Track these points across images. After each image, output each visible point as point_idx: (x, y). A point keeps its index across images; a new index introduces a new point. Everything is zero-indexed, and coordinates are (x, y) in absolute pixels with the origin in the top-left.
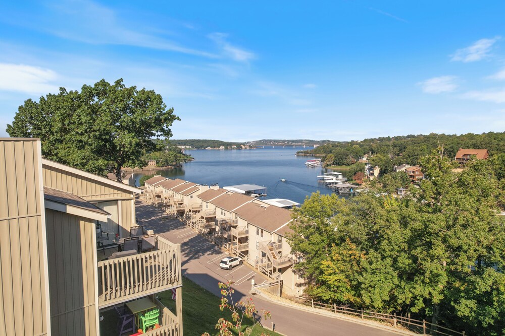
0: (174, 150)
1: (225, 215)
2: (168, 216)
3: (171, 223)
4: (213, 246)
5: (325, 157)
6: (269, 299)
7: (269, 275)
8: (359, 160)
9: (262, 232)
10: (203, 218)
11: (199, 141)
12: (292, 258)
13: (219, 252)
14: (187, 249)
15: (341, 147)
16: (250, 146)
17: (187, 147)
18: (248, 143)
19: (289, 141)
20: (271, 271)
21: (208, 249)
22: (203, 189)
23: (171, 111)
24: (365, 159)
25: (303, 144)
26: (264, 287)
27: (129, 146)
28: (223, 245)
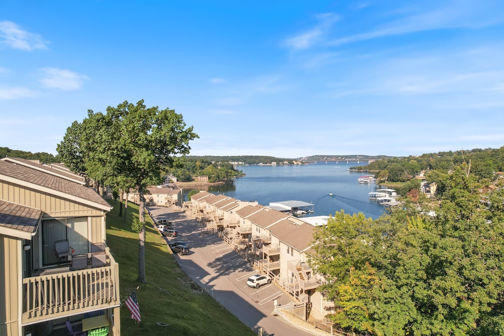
0: (226, 166)
1: (259, 232)
2: (208, 231)
3: (210, 238)
4: (245, 263)
5: (379, 173)
6: (290, 322)
7: (295, 296)
8: (416, 176)
9: (292, 251)
10: (239, 234)
11: (251, 157)
12: (320, 280)
13: (250, 270)
14: (220, 264)
15: (397, 162)
16: (301, 162)
17: (240, 163)
18: (300, 158)
19: (342, 157)
20: (298, 292)
21: (240, 266)
22: (242, 205)
23: (190, 130)
24: (422, 175)
25: (357, 159)
26: (288, 308)
27: (143, 164)
28: (255, 263)
